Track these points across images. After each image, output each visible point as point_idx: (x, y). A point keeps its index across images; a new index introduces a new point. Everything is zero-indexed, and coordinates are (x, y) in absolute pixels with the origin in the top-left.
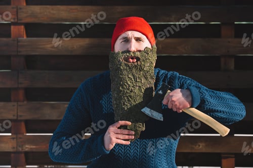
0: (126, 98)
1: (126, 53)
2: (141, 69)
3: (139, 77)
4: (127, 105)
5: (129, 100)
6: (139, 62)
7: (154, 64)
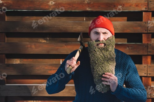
0: (100, 68)
1: (98, 42)
2: (107, 50)
3: (106, 55)
4: (100, 72)
5: (102, 69)
6: (105, 46)
7: (114, 47)
